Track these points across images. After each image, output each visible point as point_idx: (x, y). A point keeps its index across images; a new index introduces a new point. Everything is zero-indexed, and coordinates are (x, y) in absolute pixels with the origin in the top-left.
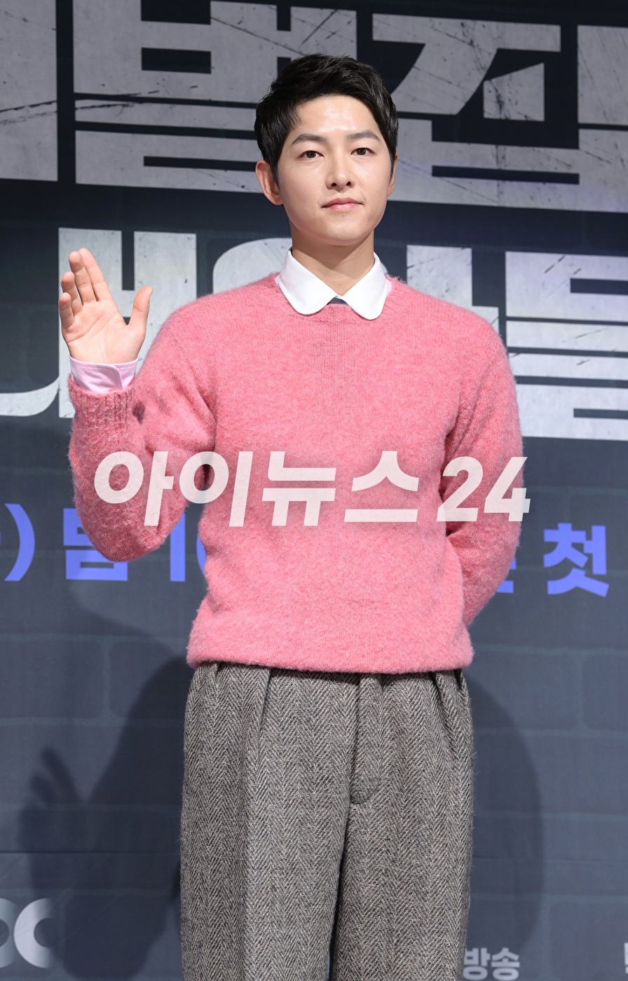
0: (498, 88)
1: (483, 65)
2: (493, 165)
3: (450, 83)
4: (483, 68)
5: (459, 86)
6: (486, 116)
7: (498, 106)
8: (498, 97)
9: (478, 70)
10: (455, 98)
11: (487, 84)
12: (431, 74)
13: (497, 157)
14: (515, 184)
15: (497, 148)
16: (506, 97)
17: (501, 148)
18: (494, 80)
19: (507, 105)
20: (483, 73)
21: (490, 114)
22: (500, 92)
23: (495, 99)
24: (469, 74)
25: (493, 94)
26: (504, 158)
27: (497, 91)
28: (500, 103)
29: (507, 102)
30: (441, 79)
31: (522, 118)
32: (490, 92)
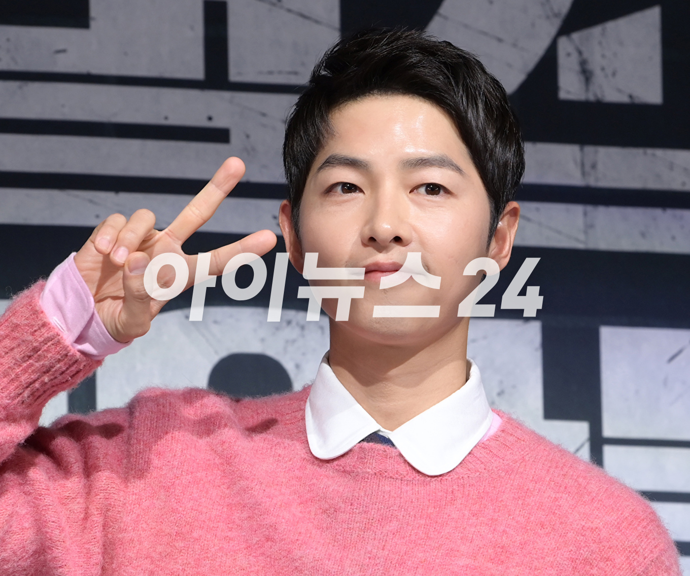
0: (583, 49)
1: (556, 10)
2: (575, 179)
3: (500, 40)
4: (556, 15)
5: (515, 45)
6: (563, 95)
7: (582, 78)
8: (583, 63)
9: (548, 17)
10: (510, 66)
11: (563, 43)
12: (466, 26)
13: (583, 165)
14: (615, 212)
15: (582, 150)
16: (596, 63)
17: (589, 149)
18: (575, 36)
19: (599, 77)
20: (557, 24)
21: (568, 92)
22: (586, 55)
23: (577, 67)
24: (533, 25)
25: (575, 58)
26: (594, 166)
27: (580, 53)
28: (586, 74)
29: (598, 72)
30: (485, 34)
31: (624, 99)
32: (569, 55)
